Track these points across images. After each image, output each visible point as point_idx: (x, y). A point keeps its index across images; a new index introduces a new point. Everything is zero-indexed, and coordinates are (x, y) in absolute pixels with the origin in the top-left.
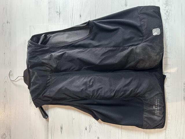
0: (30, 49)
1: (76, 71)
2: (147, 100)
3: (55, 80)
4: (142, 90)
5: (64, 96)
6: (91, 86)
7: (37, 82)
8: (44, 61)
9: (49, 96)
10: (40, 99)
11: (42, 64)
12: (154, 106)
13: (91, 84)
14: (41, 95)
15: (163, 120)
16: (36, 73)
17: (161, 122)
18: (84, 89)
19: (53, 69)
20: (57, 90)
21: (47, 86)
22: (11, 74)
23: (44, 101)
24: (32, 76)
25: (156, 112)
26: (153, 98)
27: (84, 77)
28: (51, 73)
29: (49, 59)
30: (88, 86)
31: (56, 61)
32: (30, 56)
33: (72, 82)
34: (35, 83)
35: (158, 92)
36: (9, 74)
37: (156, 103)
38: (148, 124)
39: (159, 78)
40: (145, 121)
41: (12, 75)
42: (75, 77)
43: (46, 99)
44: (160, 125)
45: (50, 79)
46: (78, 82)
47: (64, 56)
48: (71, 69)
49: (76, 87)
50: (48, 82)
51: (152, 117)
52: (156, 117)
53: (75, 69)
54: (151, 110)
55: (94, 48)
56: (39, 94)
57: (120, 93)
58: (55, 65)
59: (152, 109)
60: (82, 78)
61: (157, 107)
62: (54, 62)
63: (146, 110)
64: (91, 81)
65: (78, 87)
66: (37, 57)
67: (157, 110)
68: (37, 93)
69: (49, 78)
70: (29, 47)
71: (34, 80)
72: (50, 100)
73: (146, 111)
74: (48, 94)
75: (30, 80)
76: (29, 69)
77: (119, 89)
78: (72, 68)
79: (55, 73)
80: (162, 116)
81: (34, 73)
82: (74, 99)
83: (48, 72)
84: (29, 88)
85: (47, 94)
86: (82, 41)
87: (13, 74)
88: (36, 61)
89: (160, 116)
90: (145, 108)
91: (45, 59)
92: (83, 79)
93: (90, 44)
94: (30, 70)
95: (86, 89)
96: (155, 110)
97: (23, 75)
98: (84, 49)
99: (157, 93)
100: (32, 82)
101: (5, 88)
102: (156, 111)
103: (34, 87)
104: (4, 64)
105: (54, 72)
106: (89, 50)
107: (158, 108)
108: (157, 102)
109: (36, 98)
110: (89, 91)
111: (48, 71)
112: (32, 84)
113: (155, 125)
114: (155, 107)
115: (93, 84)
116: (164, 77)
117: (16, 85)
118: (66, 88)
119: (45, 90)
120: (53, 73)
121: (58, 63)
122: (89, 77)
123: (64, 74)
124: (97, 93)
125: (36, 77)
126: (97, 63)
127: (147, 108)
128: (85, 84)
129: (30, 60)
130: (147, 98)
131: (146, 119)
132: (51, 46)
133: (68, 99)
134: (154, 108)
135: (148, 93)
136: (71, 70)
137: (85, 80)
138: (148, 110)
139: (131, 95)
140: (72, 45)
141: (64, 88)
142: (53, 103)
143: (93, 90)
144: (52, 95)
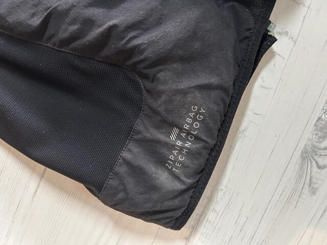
2: (159, 94)
4: (151, 43)
12: (176, 131)
15: (187, 196)
17: (177, 202)
25: (172, 157)
26: (184, 93)
35: (213, 80)
37: (189, 120)
38: (125, 190)
39: (248, 34)
40: (117, 174)
44: (168, 211)
51: (151, 168)
52: (163, 178)
54: (158, 142)
57: (64, 27)
59: (162, 137)
61: (184, 140)
63: (139, 133)
67: (181, 148)
73: (137, 141)
77: (68, 6)
80: (189, 181)
89: (183, 178)
90: (139, 126)
96: (173, 147)
99: (207, 82)
102: (175, 152)
107: (188, 144)
108: (195, 119)
113: (148, 207)
114: (179, 137)
116: (267, 40)
127: (146, 128)
130: (161, 87)
131: (122, 170)
134: (173, 137)
135: (175, 66)
138: (148, 136)
139: (106, 52)
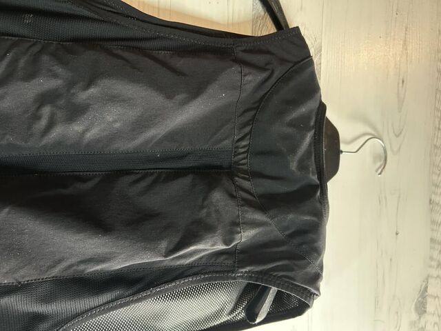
0: (311, 270)
1: (128, 172)
3: (218, 136)
5: (181, 63)
6: (45, 99)
7: (290, 130)
8: (259, 217)
9: (246, 70)
10: (283, 61)
11: (267, 203)
13: (46, 111)
14: (276, 75)
16: (294, 166)
18: (81, 84)
19: (225, 181)
20: (211, 90)
21: (252, 113)
22: (380, 161)
23: (268, 52)
24: (308, 154)
27: (88, 145)
28: (237, 163)
29: (237, 224)
30: (61, 102)
31: (209, 214)
32: (314, 236)
33: (141, 124)
34: (300, 125)
36: (386, 160)
41: (376, 158)
42: (131, 145)
43: (259, 59)
45: (239, 140)
46: (115, 121)
47: (176, 240)
48: (149, 180)
49: (123, 101)
50: (247, 129)
53: (133, 177)
55: (24, 280)
56: (285, 79)
58: (217, 196)
60: (98, 141)
62: (217, 211)
64: (43, 122)
65: (113, 99)
66: (287, 233)
68: (292, 84)
69: (244, 143)
70: (316, 278)
71: (303, 138)
72: (243, 51)
74: (249, 78)
75: (317, 141)
76: (318, 182)
78: (143, 184)
79: (219, 163)
81: (302, 166)
82: (136, 48)
83: (245, 167)
84: (322, 108)
85: (252, 79)
86: (88, 307)
87: (375, 162)
88: (291, 216)
91: (254, 224)
92: (89, 136)
93: (47, 299)
94: (314, 178)
95: (71, 84)
97: (341, 155)
98: (83, 271)
100: (309, 130)
101: (400, 112)
103: (303, 110)
104: (399, 197)
105: (221, 167)
106: (55, 272)
109: (296, 63)
110: (56, 76)
111: (245, 172)
112: (312, 123)
115: (39, 108)
117: (365, 120)
118: (169, 97)
119: (261, 93)
120: (225, 164)
121: (202, 207)
122: (59, 143)
123: (182, 157)
124: (14, 61)
125: (293, 150)
126: (6, 210)
128: (76, 112)
129: (314, 219)
132: (228, 279)
133: (165, 49)
136: (152, 174)
137: (77, 127)
140: (139, 286)
141: (180, 97)
142: (231, 41)
143: (34, 82)
144: (232, 74)
